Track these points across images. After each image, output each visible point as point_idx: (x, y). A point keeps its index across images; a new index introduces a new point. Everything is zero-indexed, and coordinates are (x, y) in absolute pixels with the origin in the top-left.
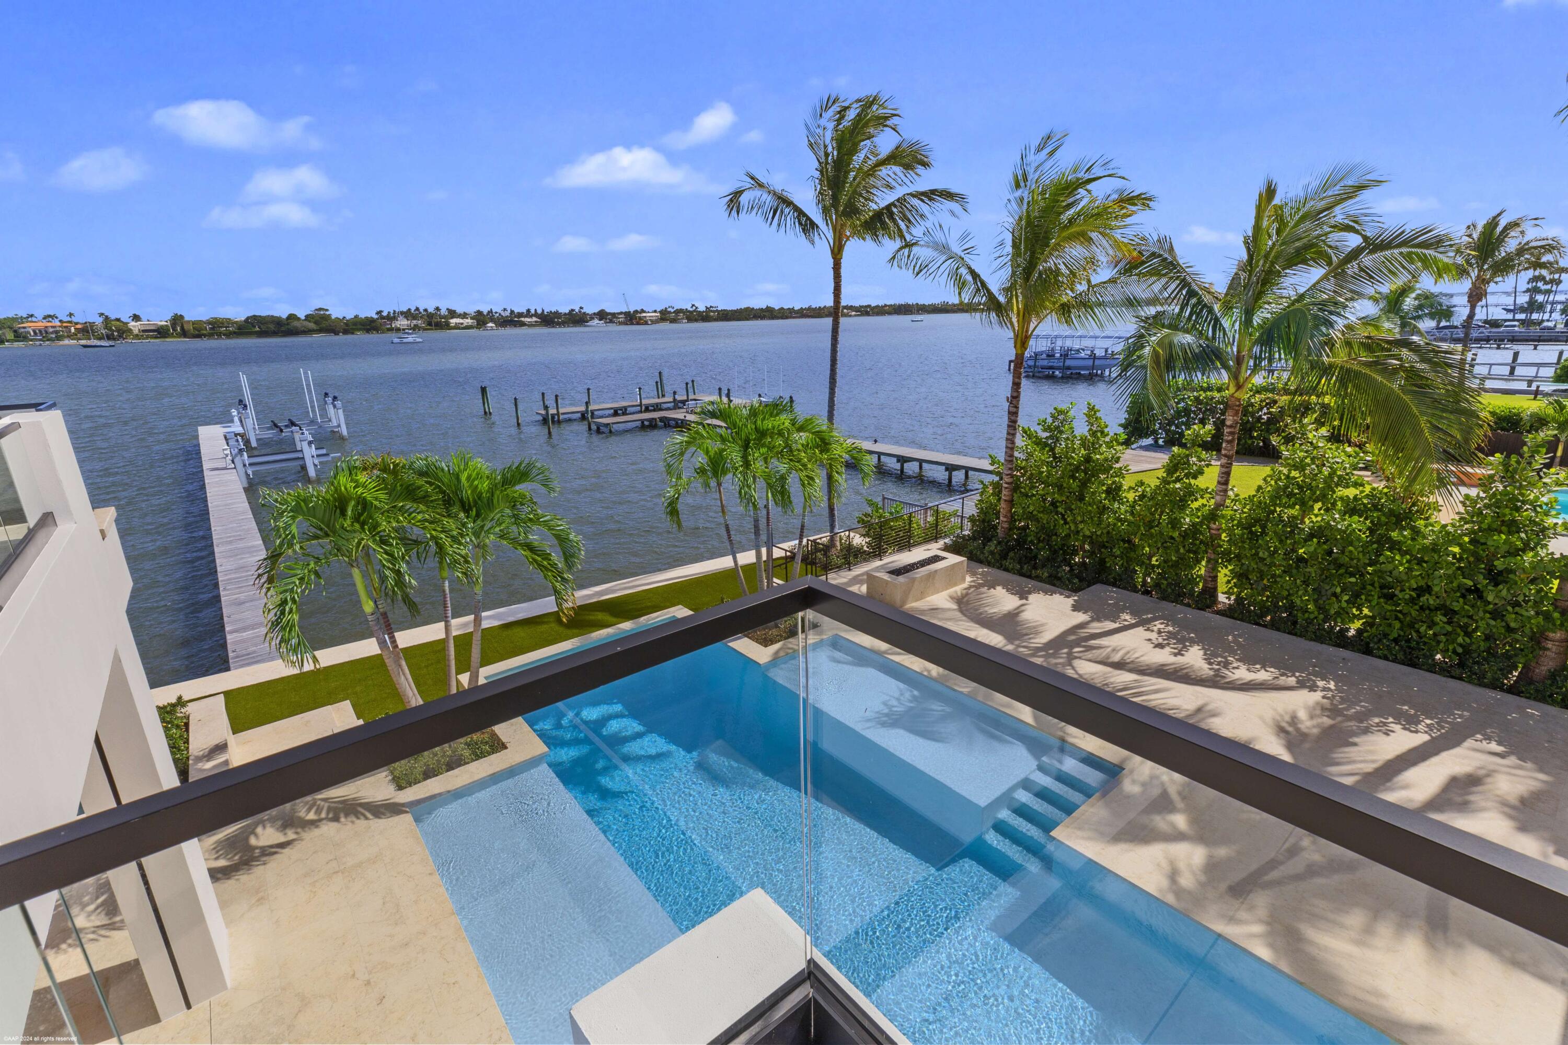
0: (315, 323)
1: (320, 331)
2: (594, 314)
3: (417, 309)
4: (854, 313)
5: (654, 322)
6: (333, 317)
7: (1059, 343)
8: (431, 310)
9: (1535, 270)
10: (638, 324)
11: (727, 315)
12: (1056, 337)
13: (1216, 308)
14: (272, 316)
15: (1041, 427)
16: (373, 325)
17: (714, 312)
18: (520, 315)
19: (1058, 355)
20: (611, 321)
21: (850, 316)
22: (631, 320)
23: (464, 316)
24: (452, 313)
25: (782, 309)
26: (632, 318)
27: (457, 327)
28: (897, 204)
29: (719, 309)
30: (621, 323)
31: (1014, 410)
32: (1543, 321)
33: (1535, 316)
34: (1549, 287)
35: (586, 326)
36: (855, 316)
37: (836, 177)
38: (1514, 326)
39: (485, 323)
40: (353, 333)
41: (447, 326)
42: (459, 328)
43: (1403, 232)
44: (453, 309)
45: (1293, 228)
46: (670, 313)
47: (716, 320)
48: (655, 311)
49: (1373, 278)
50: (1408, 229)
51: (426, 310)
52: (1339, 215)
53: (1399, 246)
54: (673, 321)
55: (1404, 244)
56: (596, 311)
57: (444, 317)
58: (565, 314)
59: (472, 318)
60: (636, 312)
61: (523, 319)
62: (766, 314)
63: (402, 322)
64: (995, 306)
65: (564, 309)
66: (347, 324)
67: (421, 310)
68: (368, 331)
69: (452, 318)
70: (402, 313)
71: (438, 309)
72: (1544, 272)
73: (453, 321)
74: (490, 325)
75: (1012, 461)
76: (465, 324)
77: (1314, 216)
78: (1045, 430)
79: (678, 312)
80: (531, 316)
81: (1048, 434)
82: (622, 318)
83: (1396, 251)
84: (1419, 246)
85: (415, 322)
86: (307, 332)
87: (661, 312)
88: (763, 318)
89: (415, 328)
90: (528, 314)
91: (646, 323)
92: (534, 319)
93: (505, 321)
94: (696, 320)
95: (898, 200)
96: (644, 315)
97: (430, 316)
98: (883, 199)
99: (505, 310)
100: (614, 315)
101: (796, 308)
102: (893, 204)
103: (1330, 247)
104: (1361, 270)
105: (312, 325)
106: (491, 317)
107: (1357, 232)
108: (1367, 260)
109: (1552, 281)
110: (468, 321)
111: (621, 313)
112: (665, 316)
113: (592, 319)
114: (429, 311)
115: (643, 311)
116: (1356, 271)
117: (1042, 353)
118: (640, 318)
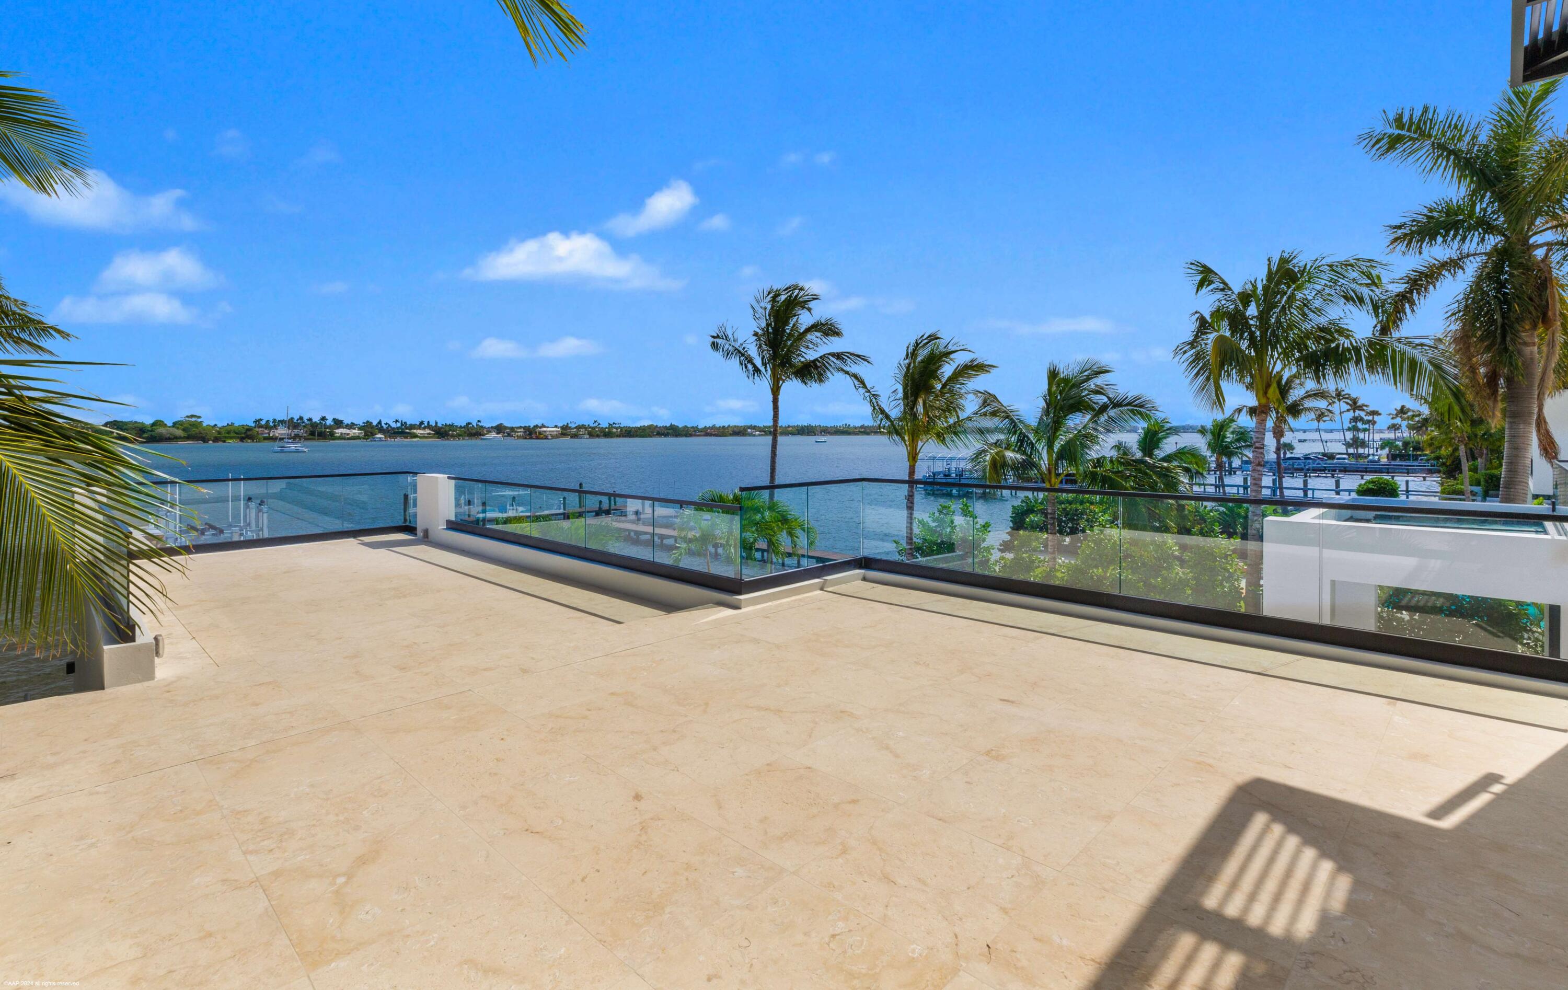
0: (184, 430)
1: (188, 438)
2: (492, 427)
3: (301, 418)
4: (758, 433)
5: (553, 437)
6: (204, 425)
7: (954, 465)
8: (316, 419)
9: (1354, 412)
10: (537, 438)
11: (630, 432)
12: (951, 459)
13: (1031, 436)
14: (136, 422)
15: (931, 519)
16: (249, 433)
17: (617, 428)
18: (412, 427)
19: (954, 475)
20: (509, 435)
21: (754, 435)
22: (530, 434)
23: (351, 426)
24: (338, 423)
25: (686, 427)
26: (531, 433)
27: (342, 437)
28: (820, 359)
29: (622, 426)
30: (519, 437)
31: (910, 505)
32: (1369, 455)
33: (1361, 451)
34: (1367, 426)
35: (482, 439)
36: (759, 435)
37: (775, 339)
38: (1344, 459)
39: (373, 434)
40: (224, 441)
41: (332, 436)
42: (344, 439)
43: (1127, 398)
44: (340, 418)
45: (1068, 391)
46: (570, 428)
47: (618, 436)
48: (556, 426)
49: (1116, 422)
50: (1130, 395)
51: (310, 420)
52: (1092, 384)
53: (1126, 405)
54: (575, 436)
55: (1129, 404)
56: (494, 425)
57: (330, 427)
58: (461, 427)
59: (359, 429)
60: (537, 426)
61: (415, 431)
62: (670, 431)
63: (282, 431)
64: (894, 430)
65: (461, 422)
66: (219, 433)
67: (305, 419)
68: (242, 439)
69: (338, 428)
70: (282, 422)
71: (324, 419)
72: (1362, 414)
73: (339, 431)
74: (379, 436)
75: (911, 543)
76: (352, 435)
77: (1078, 385)
78: (934, 521)
79: (579, 428)
80: (424, 428)
81: (937, 524)
82: (521, 432)
83: (1126, 408)
84: (1136, 406)
85: (296, 431)
86: (172, 439)
87: (562, 428)
88: (666, 435)
89: (296, 438)
90: (420, 425)
91: (546, 438)
92: (428, 431)
93: (395, 433)
94: (598, 436)
95: (821, 357)
96: (545, 429)
97: (314, 425)
98: (811, 355)
99: (397, 421)
100: (512, 429)
101: (700, 427)
102: (817, 360)
103: (1094, 403)
104: (1109, 417)
105: (179, 432)
106: (380, 428)
107: (1104, 394)
108: (1112, 412)
109: (1368, 422)
110: (356, 432)
111: (520, 427)
112: (565, 431)
113: (489, 432)
114: (314, 420)
115: (543, 426)
116: (1107, 418)
117: (939, 473)
118: (540, 433)
